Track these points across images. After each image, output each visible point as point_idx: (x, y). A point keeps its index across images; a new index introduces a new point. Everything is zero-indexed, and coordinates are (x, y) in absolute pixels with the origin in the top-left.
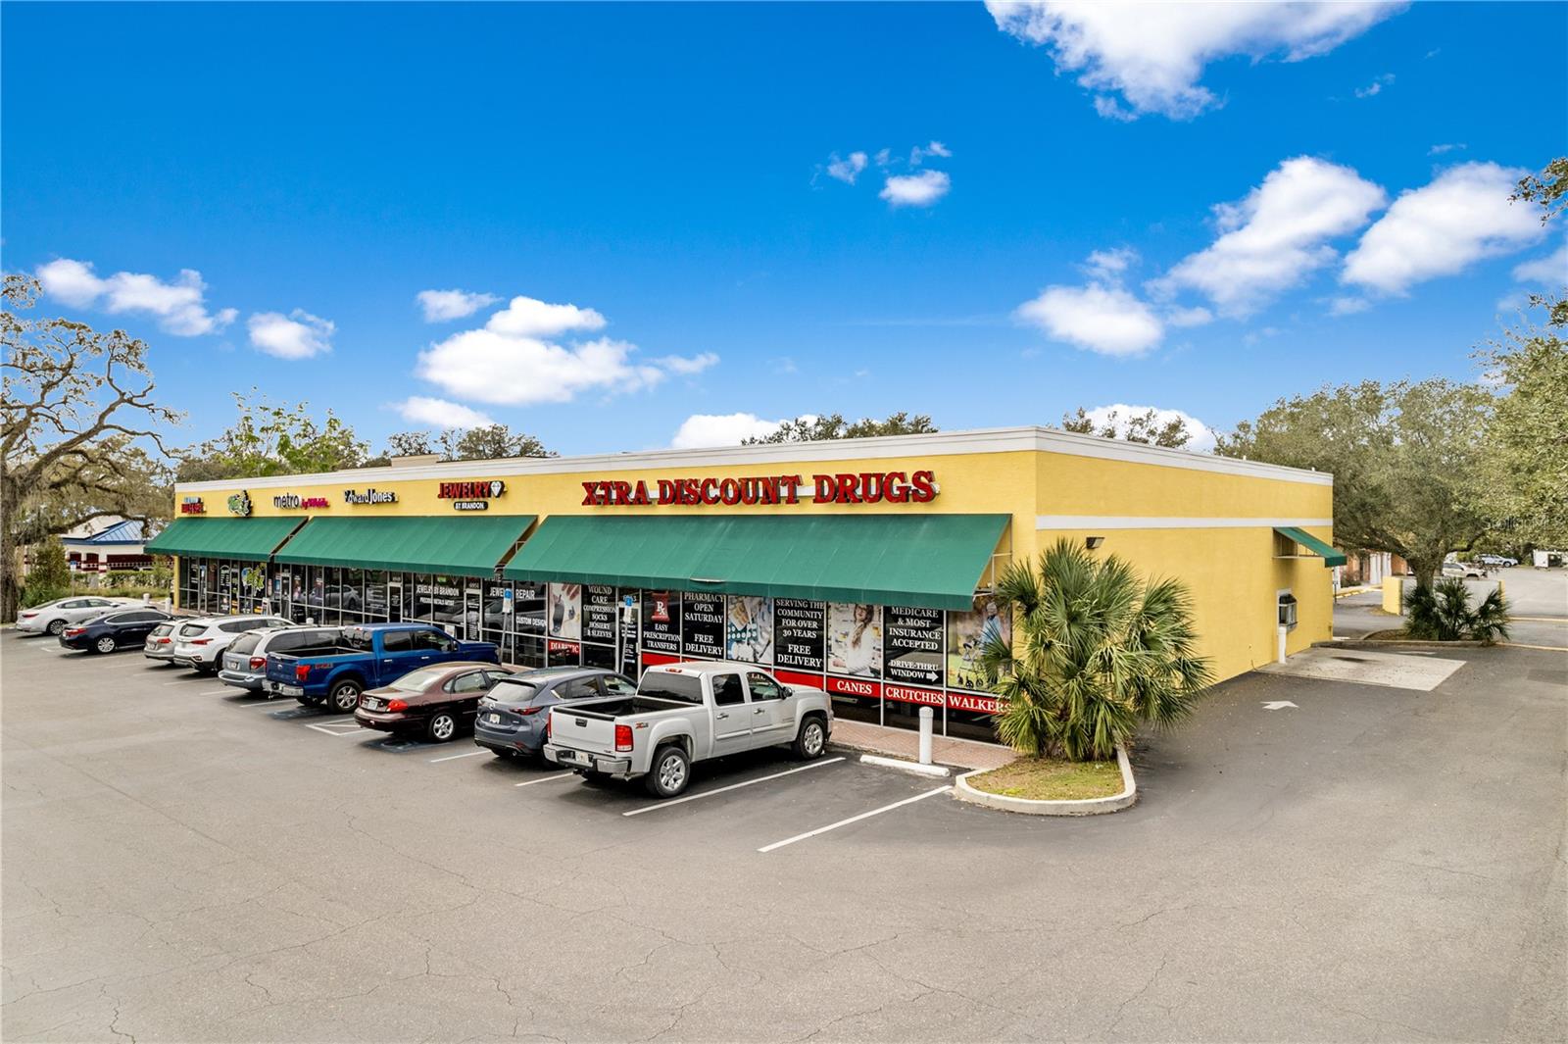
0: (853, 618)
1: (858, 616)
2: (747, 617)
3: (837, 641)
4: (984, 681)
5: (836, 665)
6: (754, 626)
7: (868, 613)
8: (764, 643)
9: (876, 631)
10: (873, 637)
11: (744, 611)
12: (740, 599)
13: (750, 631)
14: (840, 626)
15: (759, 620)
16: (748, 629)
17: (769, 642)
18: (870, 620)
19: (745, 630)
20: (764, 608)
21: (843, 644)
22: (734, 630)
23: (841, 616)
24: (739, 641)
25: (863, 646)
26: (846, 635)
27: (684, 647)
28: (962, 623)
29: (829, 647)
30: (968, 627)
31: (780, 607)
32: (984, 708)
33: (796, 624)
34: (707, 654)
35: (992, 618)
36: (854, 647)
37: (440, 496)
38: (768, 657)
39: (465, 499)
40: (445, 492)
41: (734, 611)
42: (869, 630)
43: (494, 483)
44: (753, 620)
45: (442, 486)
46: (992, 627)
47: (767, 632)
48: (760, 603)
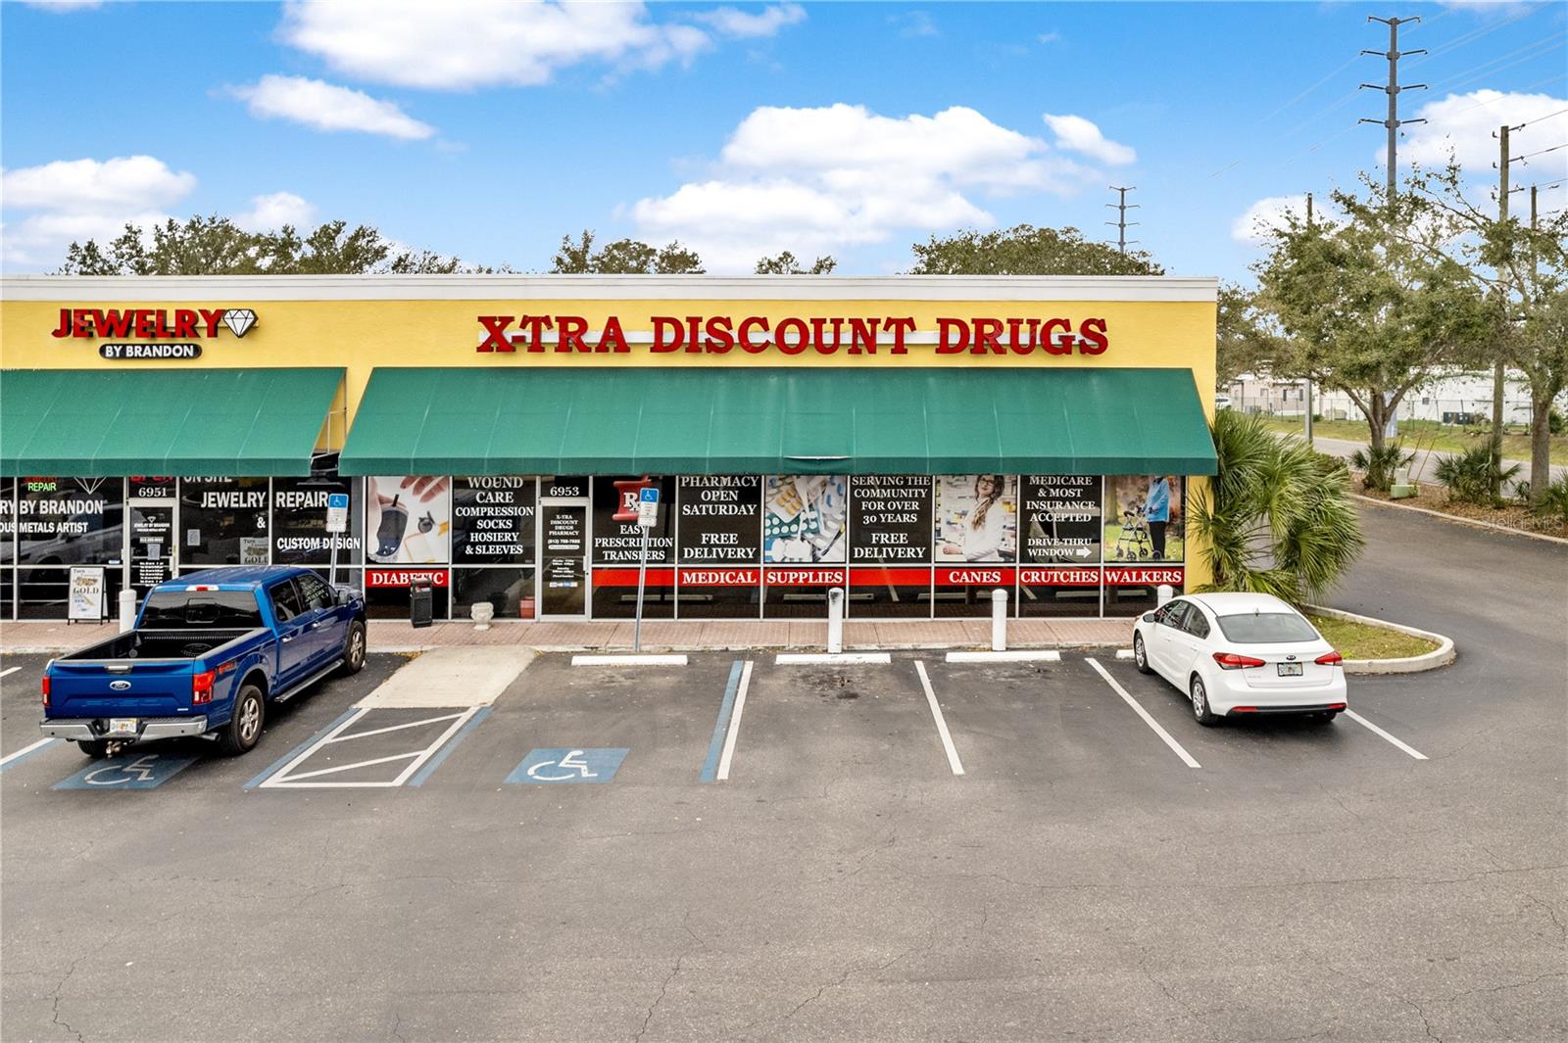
0: (974, 494)
1: (981, 491)
2: (801, 504)
3: (949, 523)
4: (1149, 551)
5: (946, 552)
6: (813, 515)
7: (996, 486)
8: (831, 535)
9: (1008, 507)
10: (1003, 516)
11: (795, 494)
12: (788, 480)
13: (806, 521)
14: (952, 504)
15: (822, 507)
16: (802, 518)
17: (839, 534)
18: (999, 494)
19: (796, 521)
20: (831, 490)
21: (958, 527)
22: (776, 521)
23: (956, 492)
24: (784, 537)
25: (987, 527)
26: (964, 514)
27: (681, 554)
28: (1122, 488)
29: (938, 532)
30: (1130, 493)
31: (858, 486)
32: (1149, 580)
33: (885, 506)
34: (726, 560)
35: (1160, 480)
36: (975, 528)
37: (56, 334)
38: (838, 554)
39: (133, 339)
40: (72, 324)
41: (779, 496)
42: (998, 504)
43: (233, 313)
44: (810, 506)
45: (65, 314)
46: (1159, 491)
47: (835, 521)
48: (824, 484)
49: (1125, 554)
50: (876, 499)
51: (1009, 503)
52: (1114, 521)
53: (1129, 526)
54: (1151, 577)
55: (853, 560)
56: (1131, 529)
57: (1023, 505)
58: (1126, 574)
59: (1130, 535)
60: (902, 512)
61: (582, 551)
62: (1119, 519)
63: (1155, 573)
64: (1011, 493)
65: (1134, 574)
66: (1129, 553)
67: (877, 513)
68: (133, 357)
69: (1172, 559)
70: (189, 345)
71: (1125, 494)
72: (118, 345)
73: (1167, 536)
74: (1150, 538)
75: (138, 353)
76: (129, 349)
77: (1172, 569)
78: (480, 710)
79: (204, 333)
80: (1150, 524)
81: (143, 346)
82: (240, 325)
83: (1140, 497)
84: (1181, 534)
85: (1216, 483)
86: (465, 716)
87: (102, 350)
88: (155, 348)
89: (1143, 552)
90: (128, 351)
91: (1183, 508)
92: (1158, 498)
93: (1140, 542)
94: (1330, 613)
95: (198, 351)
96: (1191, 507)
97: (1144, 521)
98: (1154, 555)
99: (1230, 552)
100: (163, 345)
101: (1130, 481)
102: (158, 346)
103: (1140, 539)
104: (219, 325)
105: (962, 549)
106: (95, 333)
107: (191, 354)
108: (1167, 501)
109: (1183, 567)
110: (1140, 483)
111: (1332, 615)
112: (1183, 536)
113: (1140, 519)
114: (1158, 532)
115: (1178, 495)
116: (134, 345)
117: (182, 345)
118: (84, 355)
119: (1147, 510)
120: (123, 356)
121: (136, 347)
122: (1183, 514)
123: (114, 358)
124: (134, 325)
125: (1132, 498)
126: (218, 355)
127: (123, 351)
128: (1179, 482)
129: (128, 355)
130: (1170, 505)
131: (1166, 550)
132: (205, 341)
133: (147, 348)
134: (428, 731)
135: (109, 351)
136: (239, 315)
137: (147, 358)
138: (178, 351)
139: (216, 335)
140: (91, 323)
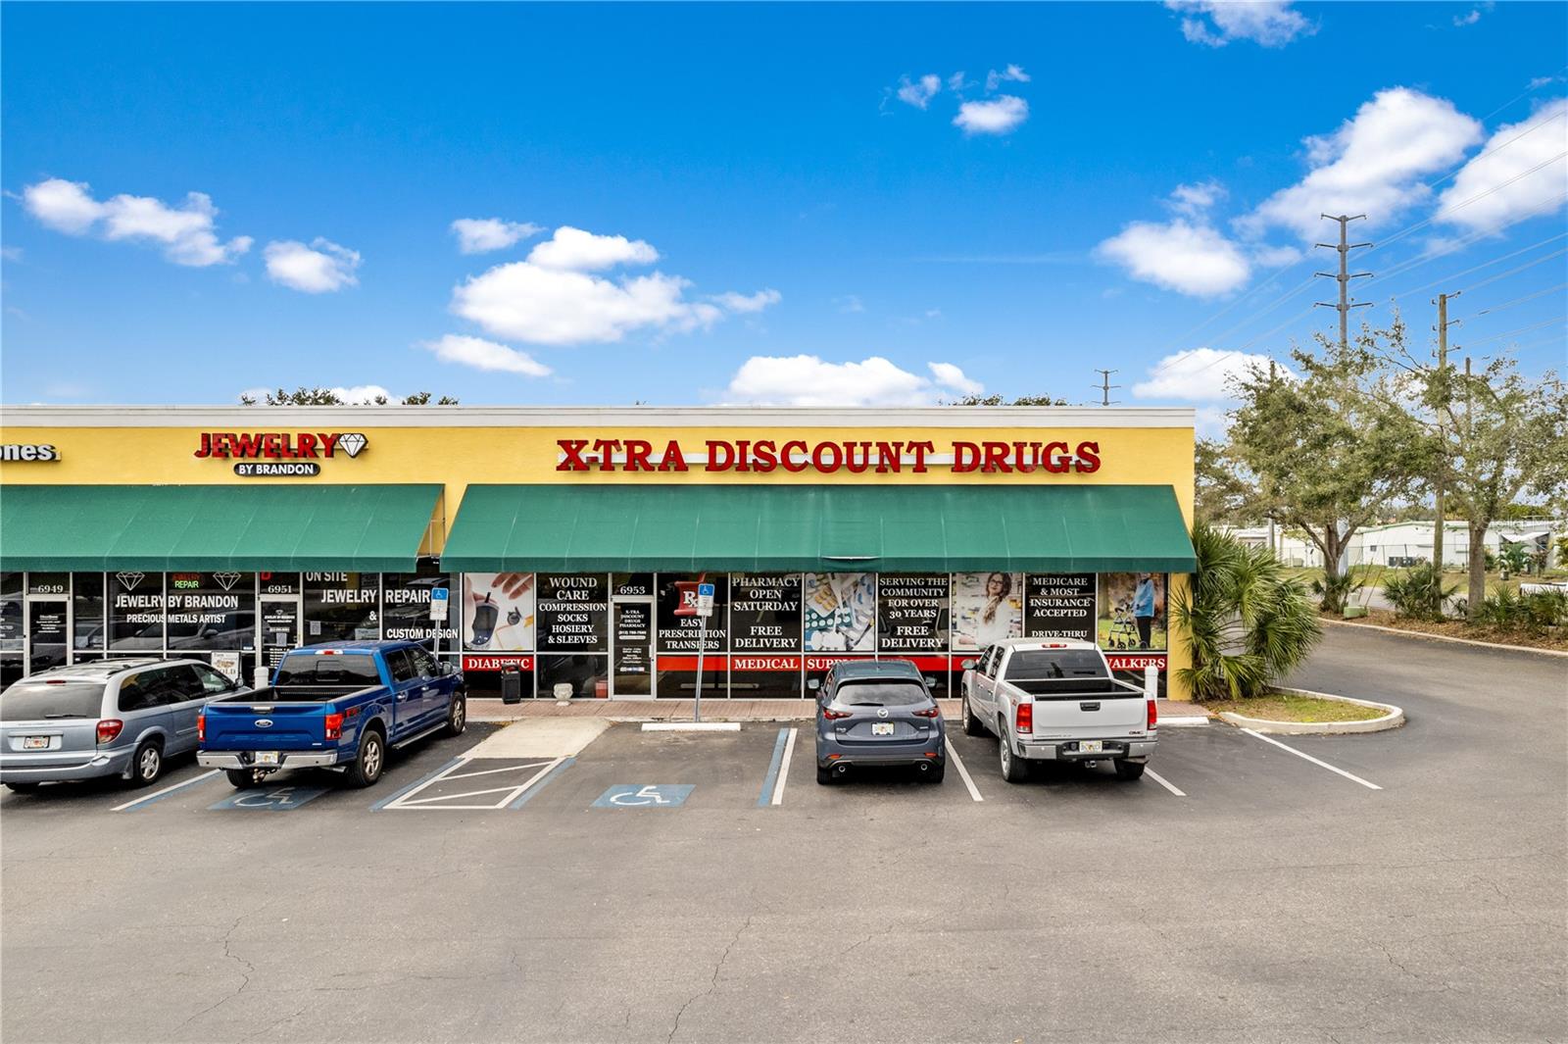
0: (985, 593)
1: (991, 590)
2: (836, 602)
3: (964, 618)
4: (1137, 641)
5: (962, 643)
6: (847, 611)
7: (1004, 586)
8: (862, 628)
9: (1015, 604)
10: (1010, 611)
11: (830, 592)
12: (825, 581)
13: (841, 616)
14: (966, 601)
15: (855, 604)
16: (837, 613)
17: (869, 626)
18: (1007, 593)
19: (832, 616)
20: (861, 589)
21: (972, 621)
22: (814, 616)
23: (969, 591)
24: (822, 630)
25: (996, 622)
27: (733, 643)
28: (1113, 587)
29: (954, 625)
30: (1120, 592)
31: (886, 586)
32: (1137, 666)
33: (909, 604)
34: (771, 649)
35: (1145, 582)
36: (986, 622)
37: (199, 454)
38: (867, 643)
39: (263, 459)
40: (212, 447)
41: (815, 595)
42: (1006, 602)
43: (347, 437)
44: (844, 603)
45: (205, 437)
46: (1145, 590)
47: (866, 616)
48: (856, 584)
49: (1116, 643)
50: (901, 597)
51: (1015, 601)
52: (1106, 616)
53: (1119, 621)
54: (1138, 663)
55: (881, 649)
56: (1121, 623)
57: (1027, 603)
58: (1117, 661)
59: (1121, 628)
60: (923, 608)
61: (648, 640)
62: (1112, 615)
63: (1142, 660)
64: (1017, 592)
65: (1124, 661)
66: (1120, 643)
67: (901, 609)
68: (263, 475)
69: (1157, 648)
70: (309, 465)
71: (1116, 593)
72: (249, 464)
73: (1152, 629)
74: (1137, 630)
75: (266, 471)
76: (259, 467)
77: (1157, 657)
78: (564, 761)
79: (322, 455)
80: (1137, 618)
81: (271, 465)
82: (353, 447)
83: (1129, 596)
84: (1165, 628)
85: (1194, 581)
86: (553, 764)
87: (237, 467)
88: (280, 466)
89: (1132, 642)
90: (258, 469)
91: (1166, 604)
92: (1143, 597)
93: (1129, 634)
94: (1293, 692)
95: (317, 469)
96: (1172, 602)
97: (1133, 615)
98: (1141, 645)
99: (1207, 640)
100: (287, 464)
101: (1120, 582)
102: (283, 465)
103: (1128, 631)
104: (335, 447)
105: (976, 640)
106: (231, 454)
107: (311, 471)
108: (1152, 599)
109: (1166, 655)
110: (1129, 584)
111: (1295, 694)
112: (1166, 629)
113: (1129, 614)
114: (1144, 625)
115: (1162, 594)
116: (262, 464)
117: (304, 464)
118: (220, 473)
119: (1135, 606)
120: (254, 474)
121: (265, 466)
122: (1166, 609)
123: (246, 475)
124: (263, 447)
125: (1121, 597)
126: (334, 472)
127: (254, 469)
128: (1162, 583)
129: (258, 472)
130: (1155, 602)
131: (1151, 641)
132: (323, 461)
133: (274, 466)
134: (521, 774)
135: (242, 469)
136: (352, 438)
137: (272, 475)
138: (300, 469)
139: (332, 456)
140: (227, 445)
